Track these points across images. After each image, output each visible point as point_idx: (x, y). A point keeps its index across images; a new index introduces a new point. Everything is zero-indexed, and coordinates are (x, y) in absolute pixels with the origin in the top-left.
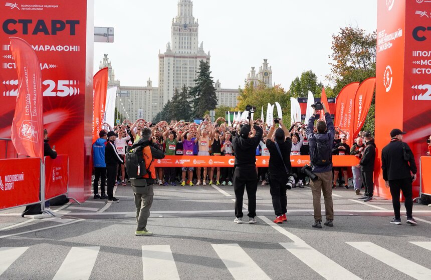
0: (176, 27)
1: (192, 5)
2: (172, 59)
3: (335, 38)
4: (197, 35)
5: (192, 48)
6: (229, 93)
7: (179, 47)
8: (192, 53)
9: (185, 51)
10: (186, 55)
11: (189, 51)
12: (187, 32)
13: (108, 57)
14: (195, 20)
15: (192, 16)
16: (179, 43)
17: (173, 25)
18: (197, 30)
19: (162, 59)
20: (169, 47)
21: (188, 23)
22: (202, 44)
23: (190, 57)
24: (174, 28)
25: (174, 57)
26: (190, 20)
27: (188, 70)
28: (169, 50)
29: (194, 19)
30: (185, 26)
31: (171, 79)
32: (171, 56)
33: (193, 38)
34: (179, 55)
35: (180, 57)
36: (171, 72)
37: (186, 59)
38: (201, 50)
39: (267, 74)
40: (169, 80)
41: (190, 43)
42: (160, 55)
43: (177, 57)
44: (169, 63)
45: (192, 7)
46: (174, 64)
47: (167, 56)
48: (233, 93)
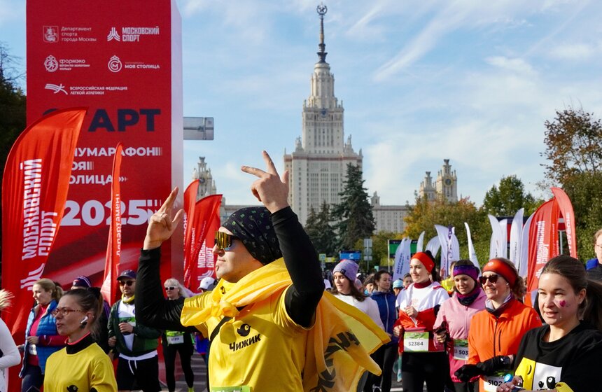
0: (309, 113)
1: (333, 80)
2: (304, 162)
3: (550, 126)
4: (342, 125)
5: (335, 143)
6: (392, 212)
7: (315, 144)
8: (335, 152)
9: (324, 150)
10: (326, 156)
11: (330, 149)
12: (326, 120)
13: (205, 161)
14: (339, 103)
15: (333, 95)
16: (315, 137)
17: (307, 110)
18: (341, 118)
19: (289, 163)
20: (300, 144)
21: (327, 107)
22: (350, 139)
23: (332, 159)
24: (307, 116)
25: (308, 159)
26: (331, 102)
27: (329, 177)
28: (299, 148)
29: (336, 101)
30: (324, 112)
31: (304, 192)
32: (302, 158)
33: (335, 129)
34: (314, 156)
35: (317, 159)
36: (304, 182)
37: (326, 162)
38: (349, 148)
39: (449, 182)
40: (300, 194)
41: (332, 137)
42: (285, 156)
43: (313, 159)
44: (300, 169)
45: (333, 84)
46: (308, 170)
47: (296, 157)
48: (398, 212)
